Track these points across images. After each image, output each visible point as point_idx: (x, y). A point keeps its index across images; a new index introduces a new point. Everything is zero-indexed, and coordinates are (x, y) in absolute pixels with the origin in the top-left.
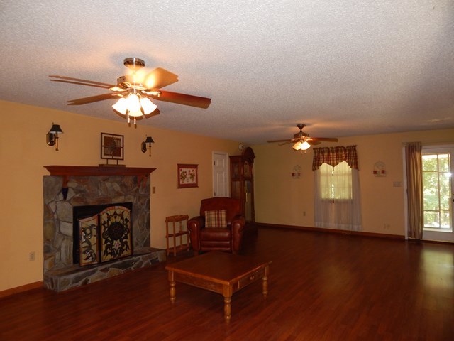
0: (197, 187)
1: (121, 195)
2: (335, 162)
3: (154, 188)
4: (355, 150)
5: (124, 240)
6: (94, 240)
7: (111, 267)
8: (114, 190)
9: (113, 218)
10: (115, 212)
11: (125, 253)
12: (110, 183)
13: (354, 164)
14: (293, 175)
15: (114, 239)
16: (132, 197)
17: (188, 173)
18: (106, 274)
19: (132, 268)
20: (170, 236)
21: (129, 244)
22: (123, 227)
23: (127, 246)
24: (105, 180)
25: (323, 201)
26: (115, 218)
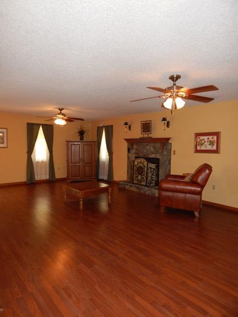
0: (218, 153)
1: (154, 154)
3: (174, 151)
5: (143, 176)
8: (150, 150)
10: (141, 161)
12: (149, 147)
15: (139, 174)
16: (159, 155)
17: (206, 140)
19: (142, 192)
21: (145, 179)
22: (143, 169)
24: (147, 145)
26: (141, 164)
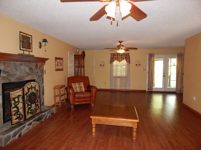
0: (63, 70)
1: (30, 75)
2: (120, 60)
3: (45, 71)
4: (129, 55)
5: (37, 103)
6: (20, 105)
7: (33, 121)
8: (26, 72)
9: (31, 89)
10: (31, 86)
11: (38, 111)
12: (23, 67)
13: (129, 61)
14: (101, 65)
15: (32, 103)
16: (36, 76)
17: (59, 62)
18: (31, 126)
19: (43, 120)
20: (56, 96)
21: (39, 105)
22: (36, 95)
23: (39, 107)
24: (20, 65)
25: (114, 77)
26: (32, 89)
